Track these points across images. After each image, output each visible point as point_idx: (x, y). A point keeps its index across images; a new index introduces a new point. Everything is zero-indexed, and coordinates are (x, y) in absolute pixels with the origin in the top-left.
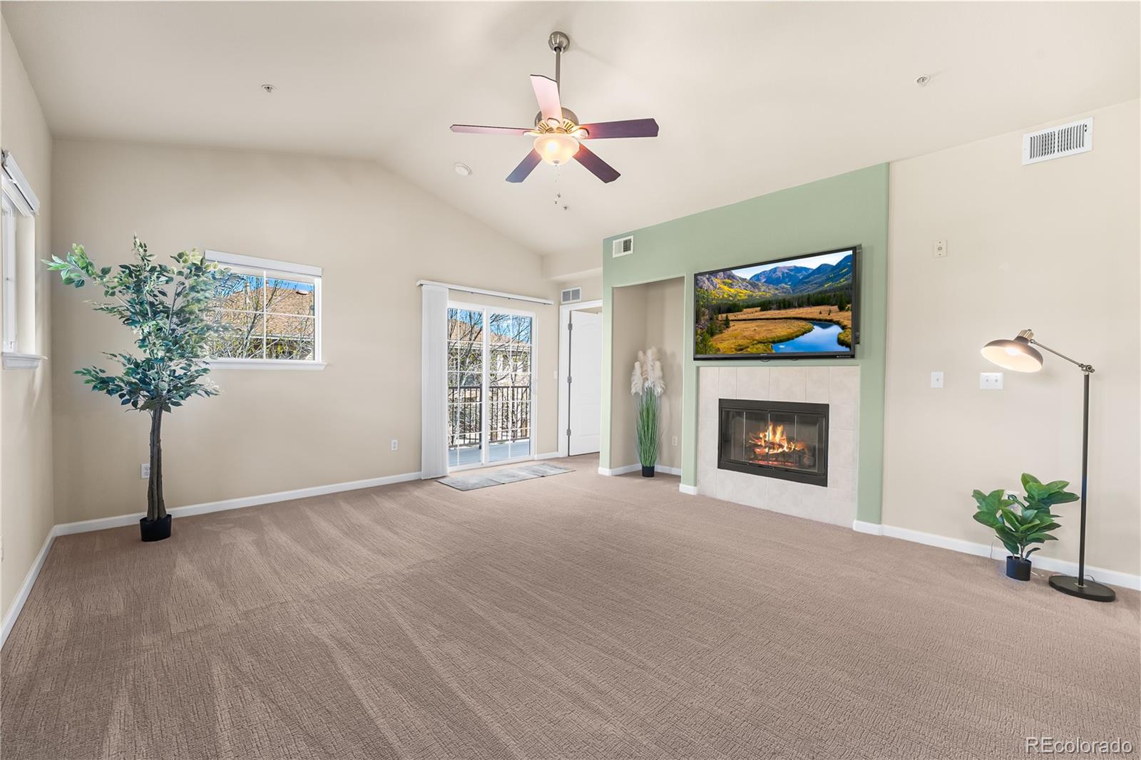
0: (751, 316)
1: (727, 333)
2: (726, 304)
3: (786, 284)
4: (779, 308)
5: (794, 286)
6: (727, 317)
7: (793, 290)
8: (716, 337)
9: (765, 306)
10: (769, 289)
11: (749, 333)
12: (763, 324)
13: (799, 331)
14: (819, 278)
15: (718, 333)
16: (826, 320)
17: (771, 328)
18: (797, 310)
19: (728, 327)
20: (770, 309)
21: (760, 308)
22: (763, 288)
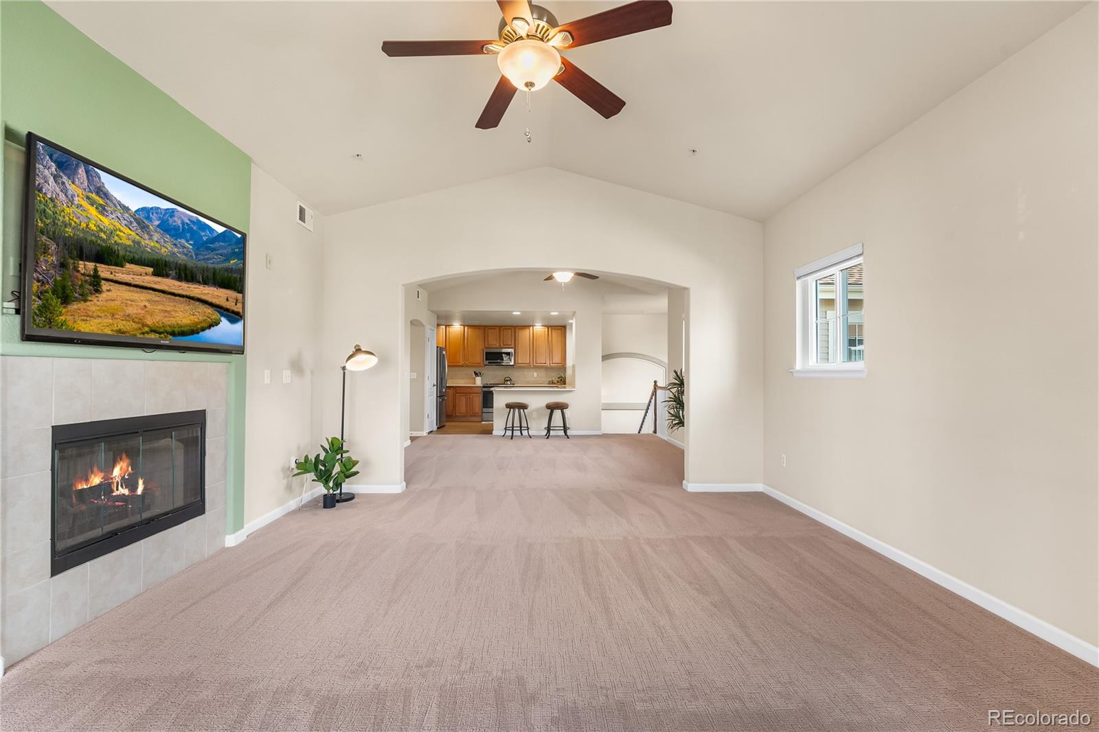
0: (138, 280)
1: (96, 303)
2: (92, 241)
3: (187, 241)
4: (179, 279)
5: (197, 249)
6: (96, 270)
7: (196, 255)
8: (74, 306)
9: (161, 267)
10: (165, 242)
11: (135, 311)
12: (157, 299)
13: (205, 320)
14: (225, 248)
15: (76, 300)
16: (233, 312)
17: (168, 309)
18: (201, 287)
19: (98, 290)
20: (167, 276)
21: (152, 270)
22: (156, 236)
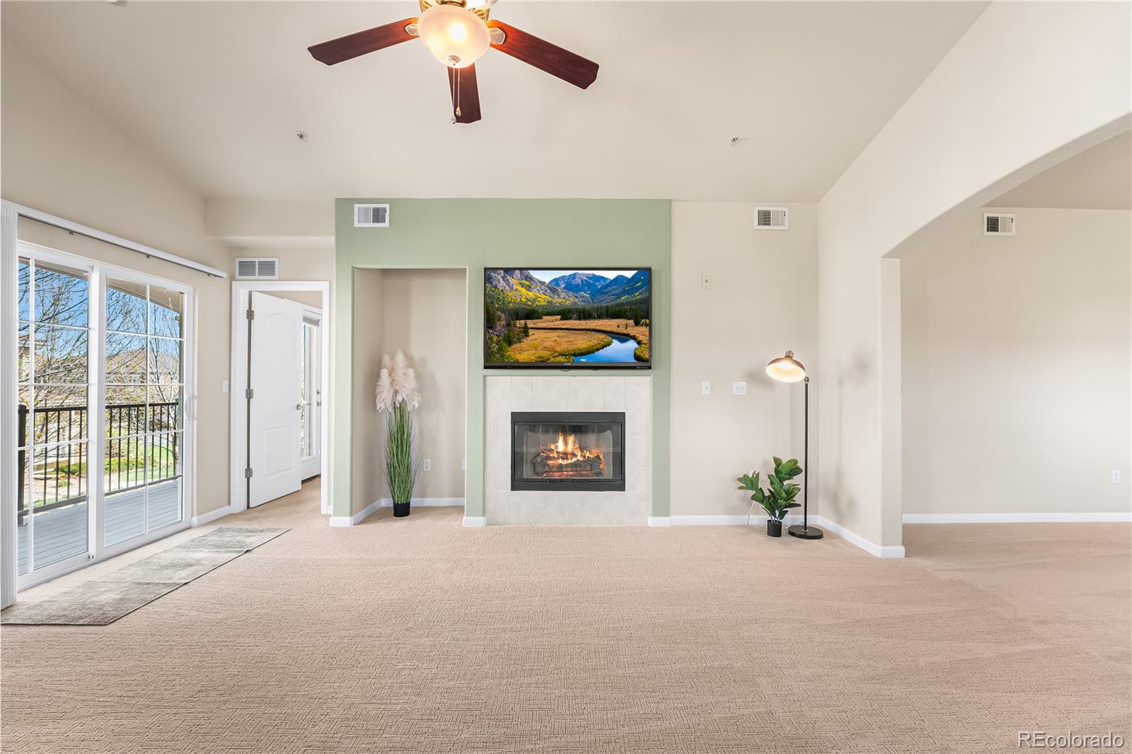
0: (551, 325)
1: (527, 342)
2: (523, 309)
3: (585, 292)
4: (579, 318)
5: (593, 295)
6: (526, 324)
7: (592, 300)
8: (515, 346)
9: (565, 314)
10: (569, 297)
11: (549, 344)
12: (563, 334)
13: (599, 344)
14: (616, 289)
15: (516, 342)
16: (623, 334)
17: (571, 340)
18: (596, 321)
19: (527, 335)
20: (570, 318)
21: (560, 317)
22: (563, 295)
